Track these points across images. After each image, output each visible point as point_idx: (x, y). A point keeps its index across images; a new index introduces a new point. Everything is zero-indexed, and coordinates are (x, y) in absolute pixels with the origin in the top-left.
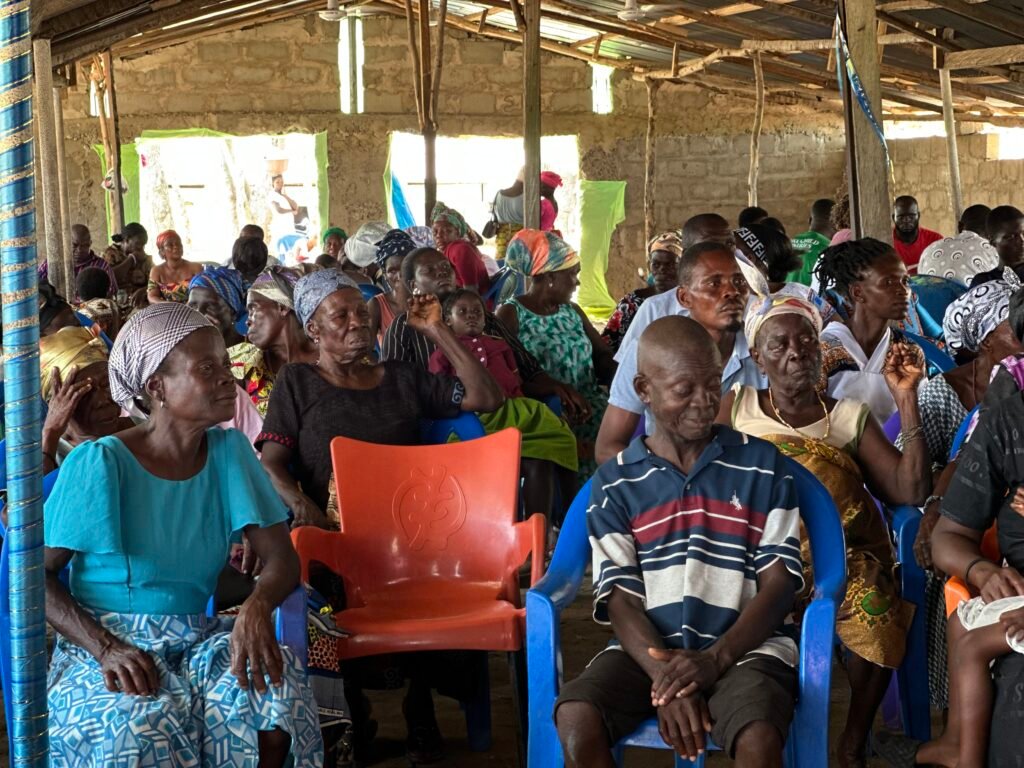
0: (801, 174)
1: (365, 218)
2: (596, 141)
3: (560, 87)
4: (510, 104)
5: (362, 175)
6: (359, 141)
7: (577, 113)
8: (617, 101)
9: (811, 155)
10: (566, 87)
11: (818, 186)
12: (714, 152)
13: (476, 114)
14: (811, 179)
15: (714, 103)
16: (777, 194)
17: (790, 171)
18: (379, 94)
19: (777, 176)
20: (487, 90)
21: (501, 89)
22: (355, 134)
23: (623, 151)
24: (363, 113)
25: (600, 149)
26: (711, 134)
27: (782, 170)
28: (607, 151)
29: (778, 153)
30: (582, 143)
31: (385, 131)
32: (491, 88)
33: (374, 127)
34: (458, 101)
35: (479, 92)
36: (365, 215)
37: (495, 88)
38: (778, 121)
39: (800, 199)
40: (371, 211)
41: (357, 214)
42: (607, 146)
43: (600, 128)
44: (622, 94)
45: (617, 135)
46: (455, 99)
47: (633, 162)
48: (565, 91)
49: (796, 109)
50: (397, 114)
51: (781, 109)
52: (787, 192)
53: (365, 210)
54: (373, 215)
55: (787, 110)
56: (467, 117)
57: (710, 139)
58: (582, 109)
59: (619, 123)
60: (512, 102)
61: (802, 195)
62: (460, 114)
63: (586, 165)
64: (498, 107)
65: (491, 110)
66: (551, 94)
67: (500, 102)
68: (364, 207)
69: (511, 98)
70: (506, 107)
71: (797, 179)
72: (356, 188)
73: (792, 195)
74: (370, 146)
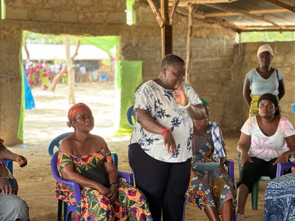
0: (217, 58)
1: (9, 81)
2: (129, 40)
3: (111, 9)
4: (86, 17)
5: (7, 56)
6: (5, 36)
7: (119, 24)
8: (138, 18)
9: (221, 49)
10: (114, 10)
11: (224, 64)
12: (181, 47)
13: (69, 23)
14: (221, 61)
15: (181, 22)
16: (207, 68)
17: (213, 57)
18: (15, 8)
19: (207, 59)
20: (74, 9)
21: (81, 9)
22: (3, 31)
23: (140, 45)
24: (5, 19)
25: (130, 44)
26: (179, 37)
27: (209, 56)
28: (134, 45)
29: (207, 48)
30: (122, 41)
31: (19, 30)
32: (76, 8)
33: (14, 28)
34: (59, 15)
35: (70, 10)
36: (9, 79)
37: (78, 8)
38: (208, 32)
39: (217, 71)
40: (12, 77)
41: (4, 79)
42: (134, 42)
43: (130, 33)
44: (140, 15)
45: (138, 36)
46: (57, 13)
47: (145, 51)
48: (114, 12)
49: (215, 26)
50: (26, 20)
51: (209, 25)
52: (211, 67)
53: (9, 76)
54: (13, 79)
55: (212, 26)
56: (64, 24)
57: (179, 39)
58: (121, 22)
59: (139, 30)
60: (87, 17)
61: (217, 69)
62: (60, 22)
63: (124, 52)
64: (80, 19)
65: (76, 21)
66: (106, 13)
67: (81, 17)
68: (8, 75)
69: (86, 15)
70: (84, 19)
71: (215, 61)
72: (3, 63)
73: (213, 69)
74: (11, 39)
